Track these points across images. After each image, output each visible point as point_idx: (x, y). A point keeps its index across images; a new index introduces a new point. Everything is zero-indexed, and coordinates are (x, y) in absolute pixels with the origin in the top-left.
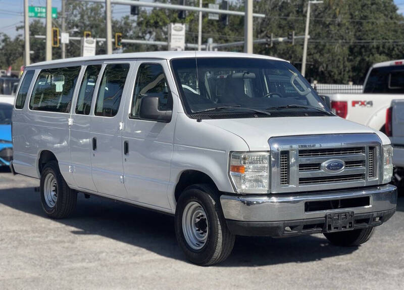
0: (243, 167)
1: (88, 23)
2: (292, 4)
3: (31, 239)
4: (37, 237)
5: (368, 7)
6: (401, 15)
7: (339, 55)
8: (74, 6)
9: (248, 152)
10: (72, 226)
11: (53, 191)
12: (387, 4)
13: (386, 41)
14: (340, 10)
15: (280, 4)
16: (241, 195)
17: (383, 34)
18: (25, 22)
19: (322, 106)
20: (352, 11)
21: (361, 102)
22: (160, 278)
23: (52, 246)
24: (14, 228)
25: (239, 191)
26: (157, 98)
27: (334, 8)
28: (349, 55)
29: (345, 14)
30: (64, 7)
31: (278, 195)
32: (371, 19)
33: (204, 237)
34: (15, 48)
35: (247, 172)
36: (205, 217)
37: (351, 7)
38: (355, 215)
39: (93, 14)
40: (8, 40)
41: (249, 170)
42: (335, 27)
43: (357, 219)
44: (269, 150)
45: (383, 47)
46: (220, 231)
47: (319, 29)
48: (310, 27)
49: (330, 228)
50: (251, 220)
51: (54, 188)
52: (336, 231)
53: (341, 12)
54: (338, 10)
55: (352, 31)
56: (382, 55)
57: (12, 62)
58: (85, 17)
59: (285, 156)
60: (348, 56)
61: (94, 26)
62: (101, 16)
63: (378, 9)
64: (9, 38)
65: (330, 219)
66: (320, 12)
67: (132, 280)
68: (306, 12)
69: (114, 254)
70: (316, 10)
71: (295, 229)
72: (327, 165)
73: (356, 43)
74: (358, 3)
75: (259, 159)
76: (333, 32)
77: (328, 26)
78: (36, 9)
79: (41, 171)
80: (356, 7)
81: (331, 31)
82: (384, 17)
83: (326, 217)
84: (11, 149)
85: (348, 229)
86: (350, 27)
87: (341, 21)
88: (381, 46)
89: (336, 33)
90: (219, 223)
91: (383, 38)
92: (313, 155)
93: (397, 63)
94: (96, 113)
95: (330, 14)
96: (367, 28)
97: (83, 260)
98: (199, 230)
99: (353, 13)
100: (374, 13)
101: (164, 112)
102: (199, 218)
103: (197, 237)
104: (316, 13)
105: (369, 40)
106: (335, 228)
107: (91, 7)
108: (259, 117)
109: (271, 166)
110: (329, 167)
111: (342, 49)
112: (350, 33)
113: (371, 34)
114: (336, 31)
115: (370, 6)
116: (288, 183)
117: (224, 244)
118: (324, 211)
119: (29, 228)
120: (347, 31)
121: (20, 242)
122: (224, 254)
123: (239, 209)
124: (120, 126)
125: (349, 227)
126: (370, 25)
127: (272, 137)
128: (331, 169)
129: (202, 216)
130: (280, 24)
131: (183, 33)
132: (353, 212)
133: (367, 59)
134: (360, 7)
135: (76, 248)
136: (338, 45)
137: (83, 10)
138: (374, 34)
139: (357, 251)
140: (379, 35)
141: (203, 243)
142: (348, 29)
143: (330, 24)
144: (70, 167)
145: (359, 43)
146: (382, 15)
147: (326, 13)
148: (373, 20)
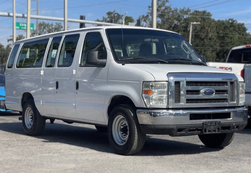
0: (151, 91)
2: (181, 26)
3: (16, 144)
4: (20, 143)
5: (228, 28)
6: (249, 33)
7: (210, 57)
8: (44, 27)
9: (154, 81)
10: (42, 138)
11: (31, 118)
12: (240, 27)
14: (211, 29)
15: (173, 26)
16: (149, 109)
18: (13, 36)
19: (201, 61)
20: (218, 31)
21: (225, 68)
22: (98, 160)
23: (29, 147)
24: (5, 139)
25: (148, 106)
26: (97, 52)
27: (207, 28)
28: (217, 58)
29: (214, 32)
30: (38, 27)
31: (173, 109)
33: (126, 137)
34: (7, 52)
35: (154, 95)
36: (127, 125)
37: (218, 28)
38: (221, 124)
40: (2, 47)
41: (154, 93)
42: (207, 40)
43: (222, 126)
44: (168, 80)
46: (136, 132)
47: (198, 41)
48: (191, 40)
49: (205, 131)
50: (156, 124)
51: (31, 117)
52: (209, 133)
53: (211, 31)
54: (209, 29)
55: (218, 43)
57: (4, 61)
59: (178, 85)
60: (215, 58)
63: (234, 30)
65: (205, 125)
66: (198, 31)
67: (80, 161)
68: (189, 31)
69: (69, 150)
70: (196, 29)
71: (183, 131)
72: (203, 92)
73: (220, 49)
74: (222, 26)
75: (161, 86)
76: (206, 44)
77: (203, 40)
78: (20, 24)
79: (23, 106)
80: (220, 28)
81: (205, 42)
82: (238, 35)
83: (203, 124)
84: (4, 101)
85: (217, 132)
86: (217, 40)
87: (211, 37)
89: (208, 44)
90: (136, 127)
92: (195, 85)
93: (247, 46)
94: (59, 66)
95: (204, 32)
96: (228, 41)
97: (49, 153)
98: (123, 134)
100: (232, 32)
101: (101, 60)
102: (123, 126)
103: (121, 138)
104: (196, 31)
106: (209, 131)
107: (55, 27)
108: (161, 63)
109: (168, 98)
110: (205, 93)
111: (212, 54)
112: (217, 44)
113: (230, 45)
114: (208, 43)
115: (229, 28)
116: (180, 102)
117: (139, 140)
118: (202, 120)
119: (15, 140)
120: (215, 43)
121: (9, 145)
122: (139, 147)
123: (149, 119)
124: (73, 72)
125: (218, 131)
126: (230, 39)
127: (169, 73)
128: (207, 94)
129: (125, 124)
132: (220, 122)
134: (223, 29)
135: (45, 147)
136: (209, 51)
137: (50, 29)
139: (223, 150)
141: (125, 141)
142: (215, 41)
143: (204, 38)
144: (41, 101)
146: (237, 33)
147: (202, 31)
148: (231, 36)
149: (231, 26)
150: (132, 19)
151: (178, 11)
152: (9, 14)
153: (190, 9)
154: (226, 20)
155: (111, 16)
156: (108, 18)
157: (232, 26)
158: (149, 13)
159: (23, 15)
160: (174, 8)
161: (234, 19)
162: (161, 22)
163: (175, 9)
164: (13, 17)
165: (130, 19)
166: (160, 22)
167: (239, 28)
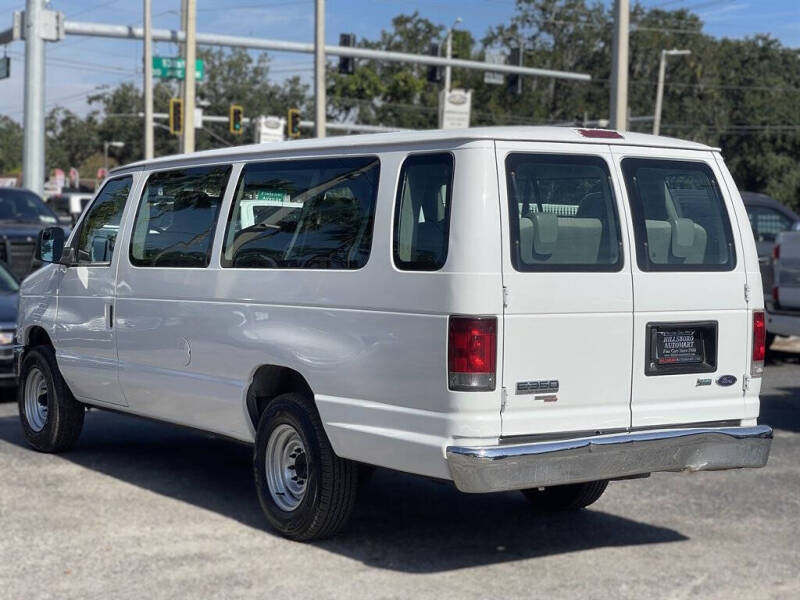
1: (222, 90)
5: (753, 65)
12: (789, 59)
13: (790, 127)
14: (704, 67)
17: (783, 114)
20: (724, 71)
27: (692, 64)
29: (714, 75)
32: (759, 86)
34: (87, 136)
39: (232, 74)
40: (73, 121)
42: (693, 101)
45: (784, 139)
53: (706, 73)
54: (700, 67)
55: (725, 110)
56: (781, 154)
57: (79, 162)
58: (218, 79)
61: (235, 96)
62: (248, 79)
63: (772, 69)
64: (74, 118)
73: (731, 130)
74: (735, 57)
76: (690, 111)
77: (680, 98)
78: (164, 62)
80: (730, 63)
81: (686, 107)
82: (784, 83)
86: (722, 101)
87: (706, 89)
88: (779, 137)
89: (694, 113)
91: (784, 123)
95: (683, 77)
96: (752, 104)
99: (725, 74)
100: (765, 75)
105: (756, 125)
112: (722, 112)
113: (761, 115)
114: (696, 108)
115: (757, 62)
120: (716, 109)
126: (758, 98)
130: (590, 94)
131: (467, 107)
133: (753, 162)
134: (738, 65)
138: (766, 115)
140: (776, 116)
142: (718, 104)
143: (683, 95)
145: (737, 130)
146: (780, 78)
147: (678, 74)
148: (764, 88)
149: (761, 59)
150: (469, 36)
151: (606, 13)
152: (130, 29)
153: (642, 6)
154: (747, 38)
155: (405, 28)
156: (396, 34)
157: (767, 57)
158: (517, 19)
159: (174, 33)
160: (594, 4)
161: (771, 38)
162: (554, 47)
163: (597, 6)
164: (143, 38)
165: (464, 39)
166: (551, 46)
167: (785, 62)
